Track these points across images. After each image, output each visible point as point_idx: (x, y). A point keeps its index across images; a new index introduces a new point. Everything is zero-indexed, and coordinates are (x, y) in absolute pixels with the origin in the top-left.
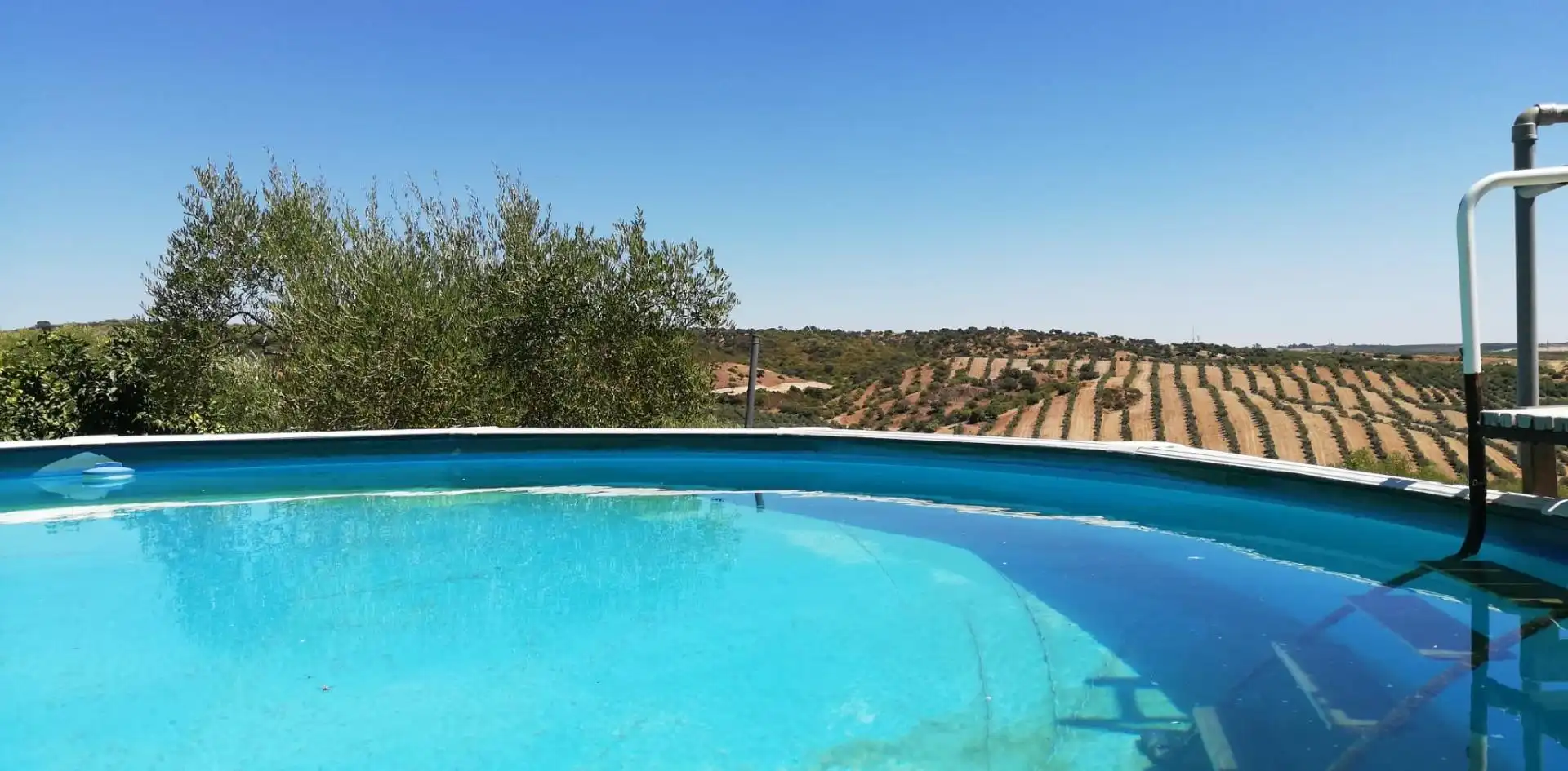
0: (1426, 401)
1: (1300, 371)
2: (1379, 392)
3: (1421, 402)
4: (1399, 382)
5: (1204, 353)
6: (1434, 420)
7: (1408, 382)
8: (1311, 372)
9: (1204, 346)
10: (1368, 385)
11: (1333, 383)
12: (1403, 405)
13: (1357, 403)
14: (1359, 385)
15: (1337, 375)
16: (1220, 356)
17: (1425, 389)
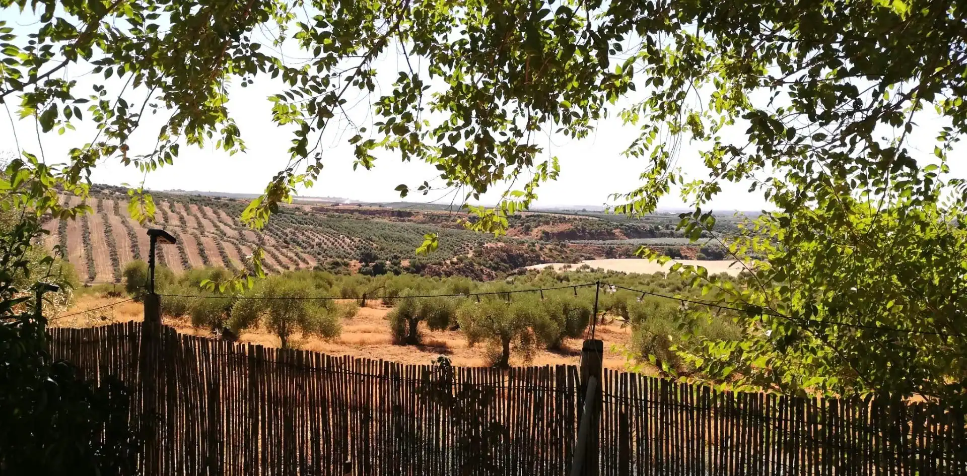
0: (237, 225)
1: (165, 205)
2: (210, 220)
3: (233, 226)
4: (223, 215)
5: (106, 191)
6: (238, 236)
7: (228, 214)
8: (171, 206)
9: (108, 187)
10: (205, 216)
11: (184, 214)
12: (222, 226)
13: (196, 226)
14: (199, 215)
15: (187, 210)
16: (117, 193)
17: (236, 219)
